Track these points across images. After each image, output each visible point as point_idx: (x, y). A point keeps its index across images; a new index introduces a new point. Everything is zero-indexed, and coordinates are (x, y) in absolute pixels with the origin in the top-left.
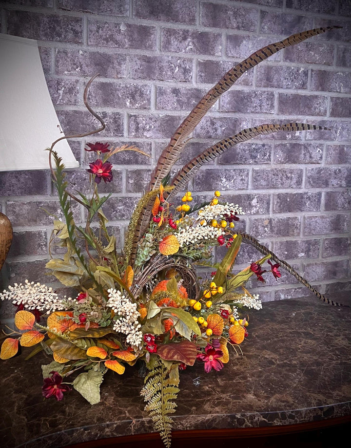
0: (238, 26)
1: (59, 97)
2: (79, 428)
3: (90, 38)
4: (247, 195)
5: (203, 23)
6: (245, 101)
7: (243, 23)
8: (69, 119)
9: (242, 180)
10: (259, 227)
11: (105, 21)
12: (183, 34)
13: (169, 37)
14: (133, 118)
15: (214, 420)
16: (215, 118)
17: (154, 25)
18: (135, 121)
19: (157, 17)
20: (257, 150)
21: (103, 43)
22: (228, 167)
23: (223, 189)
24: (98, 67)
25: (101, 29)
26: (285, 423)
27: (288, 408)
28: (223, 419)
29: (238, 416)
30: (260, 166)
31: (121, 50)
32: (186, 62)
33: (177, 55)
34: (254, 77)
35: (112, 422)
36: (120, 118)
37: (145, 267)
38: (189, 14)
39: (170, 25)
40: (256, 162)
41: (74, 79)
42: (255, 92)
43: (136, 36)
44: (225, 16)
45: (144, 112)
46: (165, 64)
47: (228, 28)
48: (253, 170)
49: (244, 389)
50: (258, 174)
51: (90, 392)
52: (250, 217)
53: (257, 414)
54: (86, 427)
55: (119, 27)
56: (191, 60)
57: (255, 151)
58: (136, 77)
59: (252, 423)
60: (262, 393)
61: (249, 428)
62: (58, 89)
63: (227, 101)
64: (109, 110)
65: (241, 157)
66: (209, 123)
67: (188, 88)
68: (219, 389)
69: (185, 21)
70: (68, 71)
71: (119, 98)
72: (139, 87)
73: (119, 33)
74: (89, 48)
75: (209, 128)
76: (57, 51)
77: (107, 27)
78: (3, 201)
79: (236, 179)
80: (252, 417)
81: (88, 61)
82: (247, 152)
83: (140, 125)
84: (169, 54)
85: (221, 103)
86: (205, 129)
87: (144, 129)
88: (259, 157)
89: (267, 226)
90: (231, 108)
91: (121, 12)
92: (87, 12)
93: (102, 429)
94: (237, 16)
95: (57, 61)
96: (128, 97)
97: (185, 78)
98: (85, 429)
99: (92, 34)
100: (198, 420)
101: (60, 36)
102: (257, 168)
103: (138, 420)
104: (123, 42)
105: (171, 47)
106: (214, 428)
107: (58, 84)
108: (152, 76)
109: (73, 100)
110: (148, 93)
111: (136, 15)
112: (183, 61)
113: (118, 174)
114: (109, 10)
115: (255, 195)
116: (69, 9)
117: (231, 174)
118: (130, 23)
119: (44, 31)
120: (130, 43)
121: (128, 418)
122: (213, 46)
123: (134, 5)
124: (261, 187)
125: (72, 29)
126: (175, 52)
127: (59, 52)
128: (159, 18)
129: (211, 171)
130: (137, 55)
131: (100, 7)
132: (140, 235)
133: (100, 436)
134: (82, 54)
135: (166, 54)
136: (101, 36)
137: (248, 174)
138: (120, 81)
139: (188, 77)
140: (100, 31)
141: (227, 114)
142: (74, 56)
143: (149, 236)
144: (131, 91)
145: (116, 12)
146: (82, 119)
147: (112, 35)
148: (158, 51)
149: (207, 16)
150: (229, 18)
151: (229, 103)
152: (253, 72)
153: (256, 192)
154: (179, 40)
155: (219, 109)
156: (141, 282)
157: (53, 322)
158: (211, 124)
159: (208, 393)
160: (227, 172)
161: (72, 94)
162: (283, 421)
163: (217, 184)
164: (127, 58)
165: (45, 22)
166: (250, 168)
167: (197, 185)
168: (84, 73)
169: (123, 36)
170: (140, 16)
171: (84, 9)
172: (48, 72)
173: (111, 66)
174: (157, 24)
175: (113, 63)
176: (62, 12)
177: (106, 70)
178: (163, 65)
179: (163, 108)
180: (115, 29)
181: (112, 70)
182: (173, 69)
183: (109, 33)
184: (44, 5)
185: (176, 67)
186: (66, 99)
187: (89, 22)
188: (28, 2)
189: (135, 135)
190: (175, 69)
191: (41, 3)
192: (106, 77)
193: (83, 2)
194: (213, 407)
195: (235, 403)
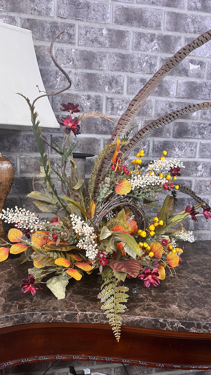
0: (195, 30)
1: (57, 83)
2: (38, 312)
3: (80, 39)
4: (195, 162)
5: (167, 28)
6: (197, 90)
7: (199, 28)
8: (63, 100)
9: (191, 150)
10: (203, 186)
11: (92, 26)
12: (151, 37)
13: (140, 39)
14: (110, 100)
15: (141, 321)
16: (172, 102)
17: (129, 30)
18: (111, 102)
19: (131, 24)
20: (204, 128)
21: (90, 44)
22: (181, 140)
23: (176, 156)
24: (85, 61)
25: (88, 33)
26: (200, 331)
27: (203, 320)
28: (149, 321)
29: (161, 320)
30: (206, 140)
31: (103, 49)
32: (152, 59)
33: (145, 53)
34: (206, 71)
35: (63, 312)
36: (100, 100)
37: (105, 203)
38: (156, 21)
39: (141, 30)
40: (203, 137)
41: (68, 69)
42: (205, 83)
43: (114, 38)
44: (184, 22)
45: (118, 96)
46: (135, 60)
47: (186, 32)
48: (201, 143)
49: (171, 301)
50: (204, 147)
51: (58, 290)
52: (195, 178)
53: (176, 321)
54: (43, 312)
55: (102, 31)
56: (156, 57)
57: (203, 129)
58: (113, 69)
59: (172, 327)
60: (185, 305)
61: (169, 331)
62: (56, 77)
63: (183, 89)
64: (93, 94)
65: (191, 133)
66: (167, 106)
68: (150, 298)
69: (152, 27)
70: (64, 64)
71: (100, 85)
72: (115, 77)
73: (102, 36)
74: (79, 47)
75: (167, 110)
76: (56, 49)
77: (93, 31)
78: (18, 155)
79: (186, 150)
80: (172, 323)
81: (78, 57)
82: (197, 129)
83: (114, 106)
84: (139, 52)
85: (178, 91)
86: (164, 110)
87: (118, 109)
88: (205, 133)
89: (208, 186)
90: (186, 95)
91: (104, 19)
92: (78, 20)
93: (55, 316)
94: (194, 23)
96: (107, 84)
97: (150, 71)
98: (43, 314)
99: (82, 37)
100: (129, 320)
102: (204, 142)
103: (82, 312)
104: (105, 43)
105: (141, 47)
106: (141, 327)
107: (57, 73)
108: (125, 68)
110: (121, 82)
111: (115, 22)
112: (150, 58)
113: (98, 141)
114: (95, 18)
115: (201, 163)
116: (65, 17)
117: (183, 145)
118: (110, 28)
119: (47, 34)
120: (109, 44)
121: (76, 310)
122: (174, 46)
123: (114, 14)
124: (206, 156)
125: (67, 33)
126: (144, 51)
127: (57, 50)
128: (133, 24)
129: (167, 142)
130: (115, 53)
131: (88, 16)
132: (101, 179)
133: (54, 320)
134: (74, 52)
135: (137, 52)
136: (88, 38)
137: (196, 146)
138: (101, 72)
139: (153, 70)
140: (88, 35)
141: (182, 99)
142: (68, 53)
143: (108, 180)
144: (109, 80)
145: (100, 19)
146: (73, 100)
147: (97, 37)
148: (131, 50)
149: (170, 22)
150: (188, 24)
151: (185, 91)
152: (205, 67)
153: (201, 160)
154: (147, 41)
155: (176, 95)
156: (101, 214)
157: (36, 238)
158: (169, 106)
159: (142, 300)
160: (180, 144)
161: (66, 81)
162: (198, 330)
163: (171, 152)
164: (107, 55)
165: (48, 27)
166: (198, 141)
167: (156, 152)
168: (75, 66)
169: (105, 38)
170: (118, 23)
171: (76, 17)
172: (50, 65)
173: (95, 61)
174: (131, 29)
175: (97, 59)
176: (60, 20)
177: (91, 64)
178: (134, 60)
179: (132, 93)
180: (99, 33)
181: (96, 63)
182: (141, 64)
183: (95, 36)
184: (47, 14)
185: (144, 63)
186: (62, 85)
187: (80, 27)
188: (36, 13)
189: (111, 113)
190: (143, 64)
191: (45, 13)
192: (91, 69)
193: (76, 12)
194: (142, 311)
195: (161, 310)
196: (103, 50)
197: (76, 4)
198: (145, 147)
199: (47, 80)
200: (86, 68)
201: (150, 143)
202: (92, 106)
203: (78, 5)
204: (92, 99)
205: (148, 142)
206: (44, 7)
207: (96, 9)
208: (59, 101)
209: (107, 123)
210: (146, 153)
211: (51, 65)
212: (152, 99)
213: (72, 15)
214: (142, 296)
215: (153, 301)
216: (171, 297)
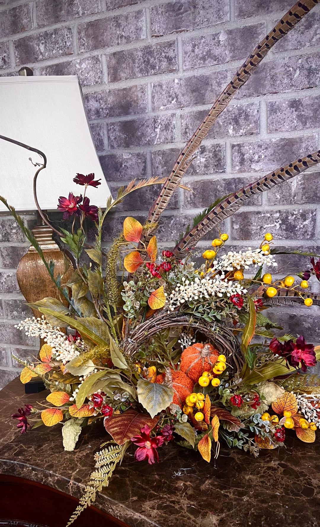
1: (156, 135)
3: (185, 61)
8: (166, 160)
11: (201, 35)
14: (238, 148)
17: (263, 21)
18: (239, 151)
19: (268, 9)
24: (194, 94)
25: (197, 47)
31: (221, 66)
32: (311, 59)
33: (297, 53)
36: (221, 150)
41: (170, 112)
43: (239, 43)
45: (252, 139)
46: (279, 70)
49: (219, 507)
55: (218, 38)
58: (239, 97)
60: (234, 523)
62: (155, 127)
64: (209, 143)
67: (314, 96)
70: (164, 106)
71: (220, 127)
72: (244, 108)
73: (218, 46)
74: (185, 74)
76: (152, 86)
77: (204, 42)
81: (184, 89)
83: (245, 157)
84: (286, 54)
87: (251, 161)
91: (220, 18)
92: (181, 32)
95: (153, 97)
96: (230, 123)
97: (309, 82)
99: (187, 56)
100: (127, 514)
101: (153, 67)
104: (224, 55)
105: (288, 45)
107: (155, 122)
108: (261, 90)
109: (169, 138)
111: (239, 15)
112: (307, 59)
114: (206, 20)
116: (161, 34)
118: (231, 29)
119: (139, 66)
120: (231, 54)
123: (236, 2)
125: (165, 56)
126: (295, 49)
127: (154, 86)
128: (270, 9)
131: (195, 20)
134: (178, 84)
135: (282, 55)
136: (197, 56)
139: (314, 80)
140: (196, 50)
142: (169, 87)
144: (233, 115)
145: (214, 19)
147: (210, 50)
148: (269, 55)
154: (300, 31)
156: (135, 337)
159: (174, 491)
161: (169, 130)
164: (228, 75)
165: (139, 57)
168: (181, 105)
169: (224, 47)
170: (245, 15)
171: (177, 28)
172: (145, 111)
173: (210, 89)
174: (268, 18)
175: (212, 85)
176: (155, 41)
177: (203, 95)
178: (277, 71)
179: (276, 130)
180: (213, 42)
181: (211, 93)
182: (291, 74)
183: (207, 48)
184: (137, 39)
185: (295, 71)
186: (163, 137)
187: (184, 43)
188: (124, 41)
189: (240, 168)
190: (295, 73)
191: (134, 36)
192: (204, 104)
193: (176, 20)
194: (153, 508)
195: (184, 516)
196: (222, 68)
197: (177, 8)
198: (306, 222)
199: (143, 133)
200: (196, 104)
201: (315, 215)
202: (208, 163)
203: (179, 9)
204: (207, 151)
205: (312, 213)
206: (133, 28)
207: (207, 6)
208: (160, 163)
209: (234, 186)
210: (310, 233)
211: (147, 111)
212: (314, 134)
213: (171, 27)
214: (182, 484)
215: (190, 497)
216: (227, 500)
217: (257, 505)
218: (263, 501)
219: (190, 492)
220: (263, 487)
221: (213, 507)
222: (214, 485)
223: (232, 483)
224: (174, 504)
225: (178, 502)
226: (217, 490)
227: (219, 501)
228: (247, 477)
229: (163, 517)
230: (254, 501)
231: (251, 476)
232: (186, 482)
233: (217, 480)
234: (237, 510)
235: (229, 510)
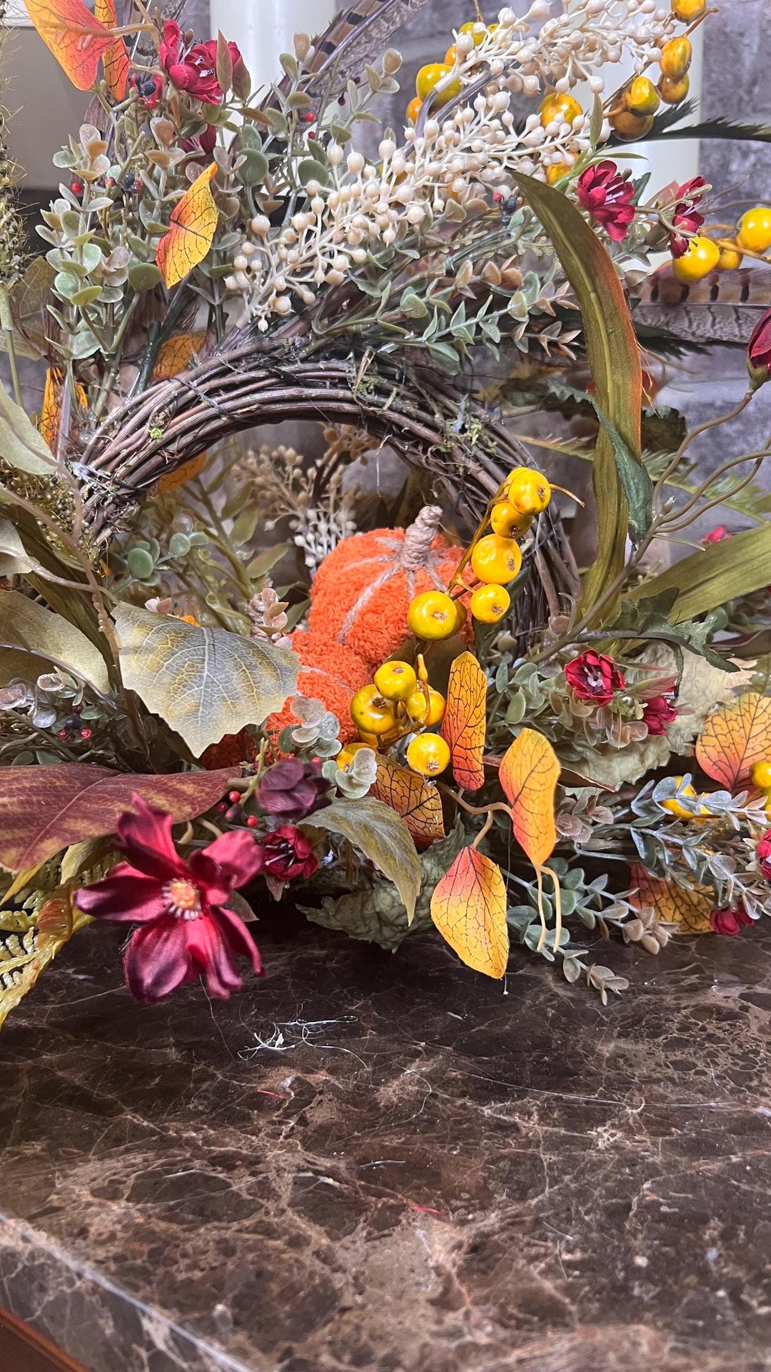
194: (110, 1192)
195: (269, 1231)
214: (288, 1081)
215: (317, 1140)
216: (512, 1147)
217: (671, 1166)
218: (700, 1148)
219: (320, 1114)
220: (686, 1084)
221: (434, 1179)
222: (446, 1084)
223: (534, 1073)
224: (230, 1168)
225: (253, 1163)
226: (459, 1102)
227: (466, 1152)
228: (607, 1049)
229: (151, 1236)
230: (651, 1150)
231: (625, 1045)
232: (310, 1072)
233: (464, 1061)
234: (566, 1193)
235: (521, 1193)
